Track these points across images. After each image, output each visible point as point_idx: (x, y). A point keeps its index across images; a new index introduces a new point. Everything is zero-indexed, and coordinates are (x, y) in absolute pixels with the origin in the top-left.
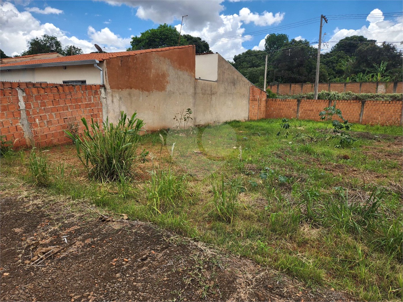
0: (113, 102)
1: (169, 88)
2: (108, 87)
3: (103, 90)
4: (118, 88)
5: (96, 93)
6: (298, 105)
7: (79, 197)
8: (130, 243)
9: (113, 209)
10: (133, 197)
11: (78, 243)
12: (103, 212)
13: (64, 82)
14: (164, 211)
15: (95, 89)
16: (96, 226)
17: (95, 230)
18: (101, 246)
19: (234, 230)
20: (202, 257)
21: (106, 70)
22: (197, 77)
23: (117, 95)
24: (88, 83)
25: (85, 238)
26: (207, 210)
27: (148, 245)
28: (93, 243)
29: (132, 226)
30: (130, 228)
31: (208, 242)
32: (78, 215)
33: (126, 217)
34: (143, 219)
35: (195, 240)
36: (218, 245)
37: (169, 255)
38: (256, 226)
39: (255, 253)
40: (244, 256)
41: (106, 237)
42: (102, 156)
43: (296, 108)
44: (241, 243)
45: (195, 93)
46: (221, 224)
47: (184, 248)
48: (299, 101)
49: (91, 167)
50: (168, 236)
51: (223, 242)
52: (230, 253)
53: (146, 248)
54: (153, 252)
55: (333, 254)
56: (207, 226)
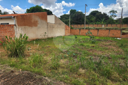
0: (19, 30)
1: (39, 25)
2: (17, 25)
3: (15, 26)
4: (21, 26)
5: (13, 27)
6: (80, 31)
7: (4, 64)
8: (21, 79)
9: (17, 67)
10: (24, 63)
11: (2, 81)
12: (12, 69)
13: (1, 24)
14: (35, 67)
15: (12, 26)
16: (10, 74)
17: (9, 75)
18: (11, 81)
19: (58, 72)
20: (47, 83)
21: (16, 19)
22: (48, 22)
23: (20, 28)
24: (10, 24)
25: (5, 79)
26: (50, 66)
27: (28, 80)
28: (8, 80)
29: (23, 73)
30: (22, 74)
31: (49, 77)
32: (3, 70)
33: (21, 70)
34: (27, 70)
35: (45, 77)
36: (53, 78)
37: (35, 83)
38: (65, 70)
39: (65, 79)
40: (61, 81)
41: (13, 78)
42: (13, 49)
43: (79, 32)
44: (60, 76)
45: (48, 27)
46: (54, 70)
47: (41, 80)
48: (80, 30)
49: (9, 53)
50: (36, 76)
51: (54, 77)
52: (56, 80)
53: (27, 81)
54: (30, 82)
55: (89, 78)
56: (49, 71)
